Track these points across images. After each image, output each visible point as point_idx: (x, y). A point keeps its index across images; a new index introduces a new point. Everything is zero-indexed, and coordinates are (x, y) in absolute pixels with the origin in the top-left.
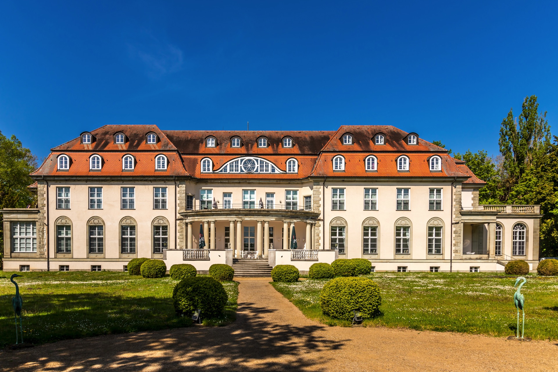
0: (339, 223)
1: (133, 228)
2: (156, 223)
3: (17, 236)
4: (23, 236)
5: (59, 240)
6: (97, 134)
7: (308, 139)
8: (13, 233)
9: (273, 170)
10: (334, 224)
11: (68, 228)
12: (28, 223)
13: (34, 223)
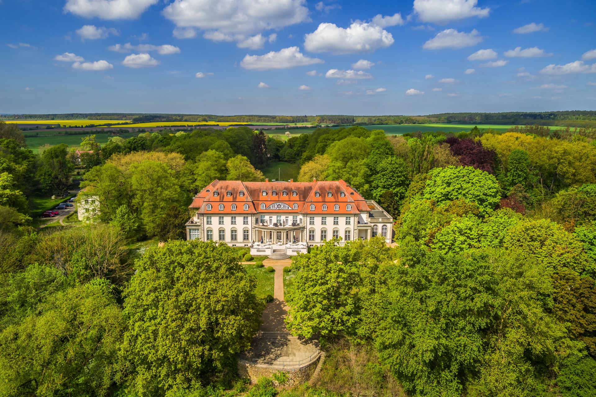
0: (312, 229)
1: (236, 231)
2: (244, 229)
3: (192, 234)
4: (194, 234)
5: (208, 235)
6: (218, 189)
7: (303, 189)
8: (190, 232)
9: (288, 208)
10: (310, 230)
11: (211, 231)
12: (195, 229)
13: (198, 229)
